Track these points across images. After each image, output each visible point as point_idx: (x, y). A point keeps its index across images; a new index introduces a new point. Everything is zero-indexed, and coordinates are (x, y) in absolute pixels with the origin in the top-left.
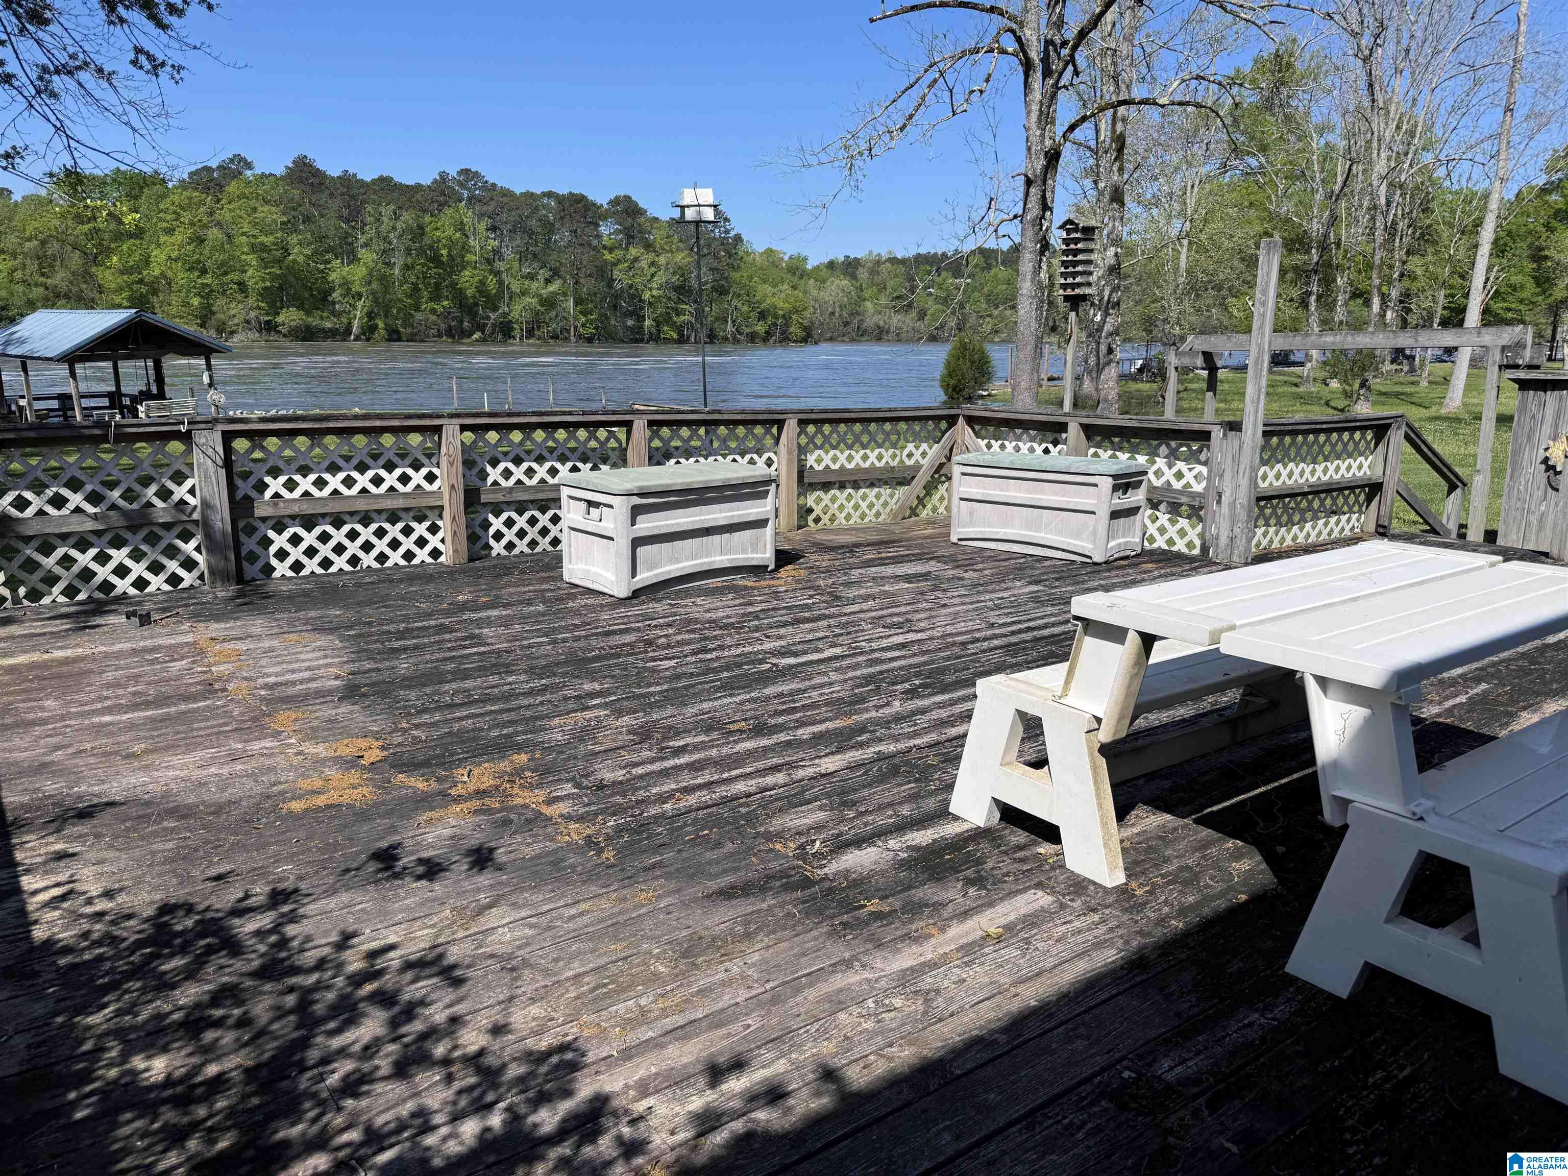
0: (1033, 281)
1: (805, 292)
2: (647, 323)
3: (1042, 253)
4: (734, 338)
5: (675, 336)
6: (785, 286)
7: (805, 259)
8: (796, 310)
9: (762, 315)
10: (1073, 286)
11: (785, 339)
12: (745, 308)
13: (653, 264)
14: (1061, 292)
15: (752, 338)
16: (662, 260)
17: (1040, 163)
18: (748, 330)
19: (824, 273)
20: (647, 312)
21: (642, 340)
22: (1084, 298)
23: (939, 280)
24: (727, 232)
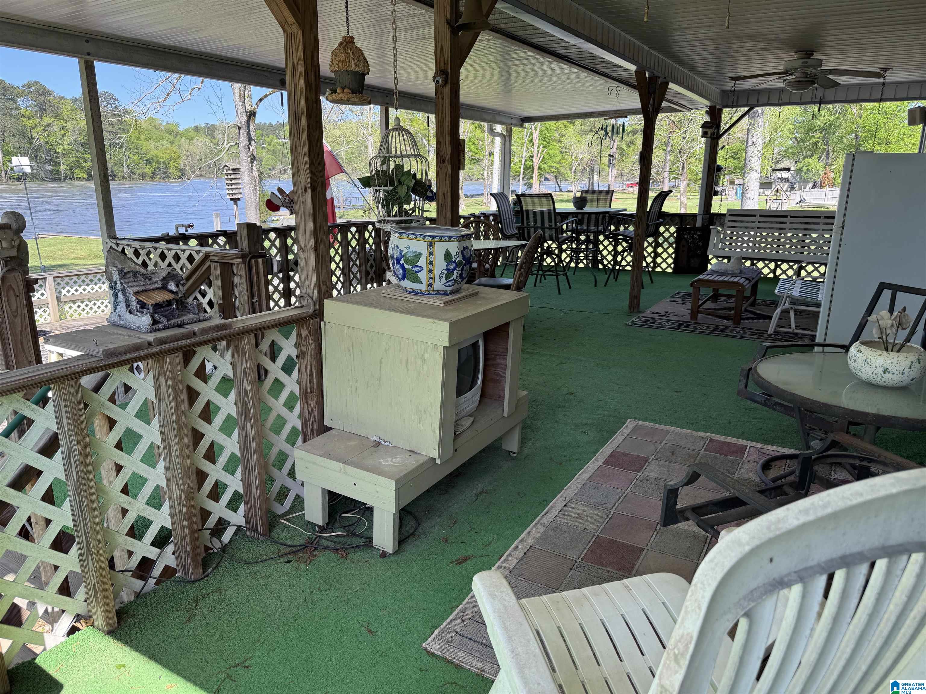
0: (249, 176)
1: (180, 146)
2: (62, 167)
3: (252, 162)
4: (130, 177)
5: (85, 176)
6: (165, 142)
7: (178, 124)
8: (172, 158)
9: (148, 162)
10: (233, 194)
11: (167, 176)
12: (136, 157)
13: (62, 128)
14: (228, 196)
15: (143, 176)
16: (70, 125)
17: (244, 119)
18: (139, 172)
19: (192, 134)
20: (61, 160)
21: (60, 179)
22: (239, 199)
23: (268, 140)
24: (117, 108)
